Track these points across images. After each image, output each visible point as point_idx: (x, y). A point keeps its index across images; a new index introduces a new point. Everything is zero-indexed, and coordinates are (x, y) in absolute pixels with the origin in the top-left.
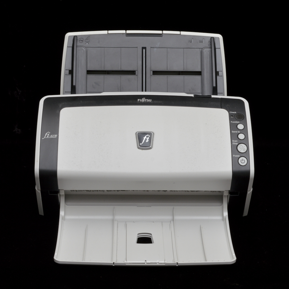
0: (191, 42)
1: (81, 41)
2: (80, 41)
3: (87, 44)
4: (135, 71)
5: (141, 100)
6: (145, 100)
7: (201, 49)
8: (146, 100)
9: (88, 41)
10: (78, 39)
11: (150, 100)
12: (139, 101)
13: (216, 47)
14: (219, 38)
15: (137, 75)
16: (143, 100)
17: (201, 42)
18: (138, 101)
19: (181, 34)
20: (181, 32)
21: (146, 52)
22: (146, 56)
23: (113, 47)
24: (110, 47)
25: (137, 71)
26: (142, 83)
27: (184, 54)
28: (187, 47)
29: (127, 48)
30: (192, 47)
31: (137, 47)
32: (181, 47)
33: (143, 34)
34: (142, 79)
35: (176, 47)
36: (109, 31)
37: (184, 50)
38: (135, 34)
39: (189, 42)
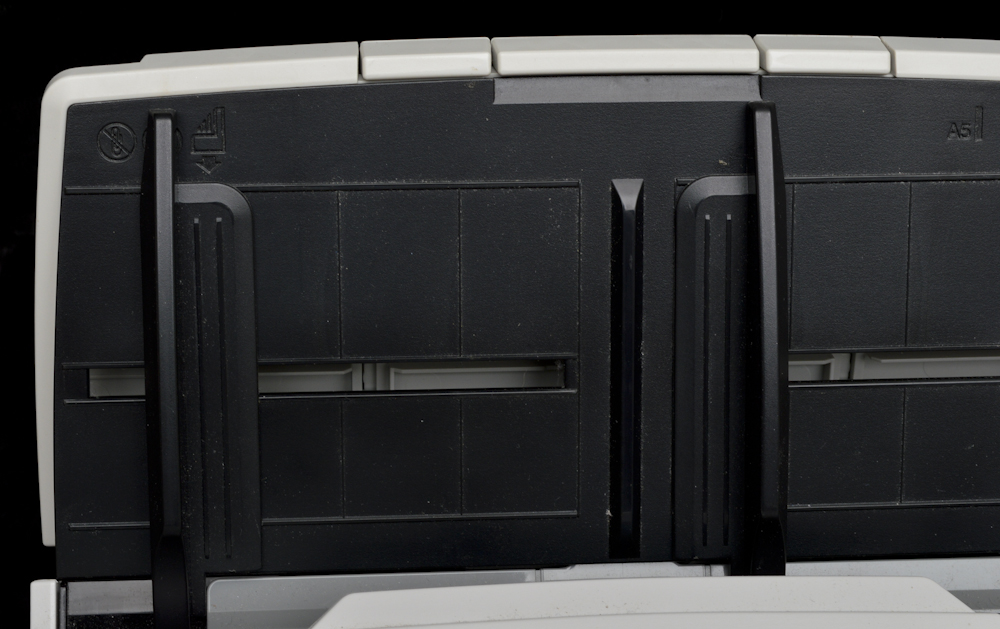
15: (578, 393)
19: (901, 72)
20: (899, 54)
21: (645, 220)
22: (645, 247)
23: (404, 182)
24: (381, 183)
25: (574, 359)
26: (612, 451)
27: (909, 228)
28: (935, 175)
29: (506, 188)
30: (974, 171)
31: (574, 181)
32: (894, 175)
33: (623, 78)
34: (612, 421)
35: (856, 176)
36: (367, 60)
37: (911, 196)
38: (564, 81)
39: (953, 135)
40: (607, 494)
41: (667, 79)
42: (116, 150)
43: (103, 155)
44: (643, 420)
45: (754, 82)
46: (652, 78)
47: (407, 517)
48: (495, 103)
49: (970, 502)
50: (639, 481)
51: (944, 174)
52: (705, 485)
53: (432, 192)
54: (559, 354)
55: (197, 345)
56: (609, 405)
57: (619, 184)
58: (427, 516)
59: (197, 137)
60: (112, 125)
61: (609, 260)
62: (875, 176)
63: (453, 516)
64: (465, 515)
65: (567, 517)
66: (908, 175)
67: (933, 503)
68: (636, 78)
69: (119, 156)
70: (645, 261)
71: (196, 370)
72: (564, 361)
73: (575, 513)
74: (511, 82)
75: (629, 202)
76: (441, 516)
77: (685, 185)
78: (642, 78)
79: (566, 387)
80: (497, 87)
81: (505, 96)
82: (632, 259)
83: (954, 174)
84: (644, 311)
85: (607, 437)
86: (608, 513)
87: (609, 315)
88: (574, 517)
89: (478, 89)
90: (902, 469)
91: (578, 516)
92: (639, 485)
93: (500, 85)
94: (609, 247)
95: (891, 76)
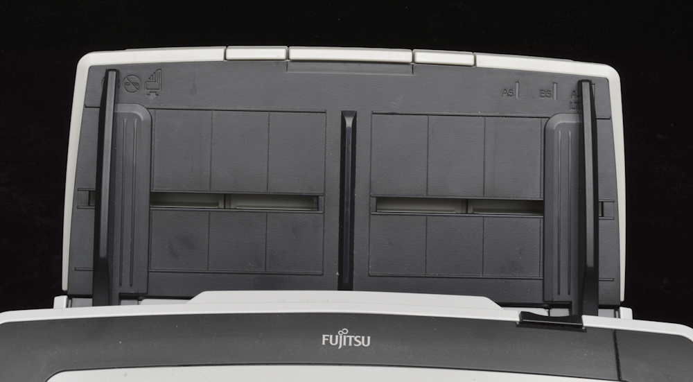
0: (509, 92)
1: (132, 87)
2: (126, 84)
3: (153, 95)
4: (317, 197)
5: (334, 342)
6: (348, 339)
7: (544, 120)
8: (351, 337)
9: (155, 85)
10: (121, 79)
11: (366, 343)
12: (327, 342)
13: (598, 114)
14: (607, 80)
15: (323, 213)
16: (342, 339)
17: (546, 93)
18: (324, 343)
19: (479, 65)
22: (356, 142)
25: (322, 196)
26: (340, 242)
27: (485, 139)
28: (497, 114)
30: (515, 113)
31: (324, 110)
32: (477, 113)
33: (348, 64)
34: (340, 227)
36: (228, 52)
37: (485, 123)
38: (320, 64)
39: (505, 95)
40: (337, 264)
41: (368, 64)
44: (355, 228)
45: (410, 68)
46: (361, 64)
48: (288, 72)
50: (353, 258)
51: (501, 114)
53: (256, 113)
54: (314, 193)
55: (121, 179)
56: (338, 219)
59: (148, 83)
62: (467, 113)
65: (318, 275)
66: (483, 114)
68: (354, 64)
70: (357, 149)
71: (121, 192)
78: (357, 64)
79: (318, 210)
81: (292, 69)
82: (350, 146)
83: (506, 114)
84: (356, 174)
85: (337, 235)
86: (337, 273)
87: (339, 175)
89: (279, 66)
91: (322, 274)
92: (353, 260)
93: (290, 65)
94: (340, 142)
95: (475, 67)
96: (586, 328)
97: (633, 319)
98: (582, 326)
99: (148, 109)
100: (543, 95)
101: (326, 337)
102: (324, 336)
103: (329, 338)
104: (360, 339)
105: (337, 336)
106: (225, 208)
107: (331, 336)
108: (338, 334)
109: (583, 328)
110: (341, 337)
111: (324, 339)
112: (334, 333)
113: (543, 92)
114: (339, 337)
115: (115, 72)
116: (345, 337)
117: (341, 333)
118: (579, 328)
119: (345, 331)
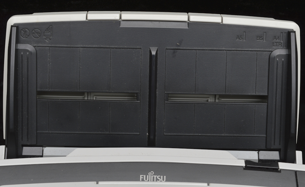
0: (240, 37)
1: (37, 35)
2: (33, 33)
5: (146, 178)
6: (154, 177)
10: (31, 31)
12: (143, 180)
15: (140, 102)
18: (141, 180)
19: (224, 22)
20: (224, 18)
21: (158, 58)
22: (158, 65)
23: (97, 46)
24: (91, 46)
25: (139, 93)
26: (148, 117)
27: (226, 63)
28: (233, 49)
29: (123, 48)
30: (243, 48)
31: (140, 47)
32: (222, 49)
33: (153, 22)
34: (149, 109)
35: (212, 49)
36: (88, 15)
37: (227, 54)
38: (138, 22)
39: (238, 39)
40: (147, 129)
41: (164, 22)
42: (25, 35)
43: (21, 37)
44: (157, 110)
45: (187, 24)
46: (160, 22)
47: (95, 133)
48: (120, 27)
49: (242, 135)
50: (156, 126)
51: (236, 49)
52: (275, 129)
53: (104, 49)
54: (135, 92)
55: (21, 85)
56: (148, 105)
57: (152, 48)
58: (100, 133)
59: (45, 33)
60: (24, 29)
61: (149, 68)
62: (217, 49)
63: (107, 133)
64: (110, 133)
65: (137, 135)
66: (226, 49)
67: (233, 135)
68: (156, 22)
69: (26, 37)
70: (158, 68)
71: (21, 92)
72: (137, 93)
73: (139, 133)
74: (125, 22)
75: (154, 53)
76: (104, 133)
77: (272, 51)
78: (158, 22)
79: (137, 101)
80: (121, 23)
81: (123, 25)
82: (154, 67)
83: (238, 49)
84: (157, 81)
85: (147, 114)
86: (147, 134)
87: (148, 82)
88: (138, 135)
89: (116, 23)
90: (224, 126)
91: (139, 134)
92: (156, 127)
93: (122, 22)
94: (149, 65)
95: (222, 23)
96: (281, 170)
97: (303, 164)
98: (279, 169)
99: (34, 47)
100: (258, 39)
101: (142, 177)
102: (141, 176)
103: (143, 177)
104: (160, 178)
105: (148, 176)
106: (88, 100)
107: (145, 176)
108: (148, 175)
109: (279, 170)
110: (150, 176)
111: (141, 178)
112: (147, 174)
113: (258, 37)
114: (149, 176)
115: (16, 28)
116: (152, 176)
117: (150, 174)
118: (277, 170)
119: (152, 173)
